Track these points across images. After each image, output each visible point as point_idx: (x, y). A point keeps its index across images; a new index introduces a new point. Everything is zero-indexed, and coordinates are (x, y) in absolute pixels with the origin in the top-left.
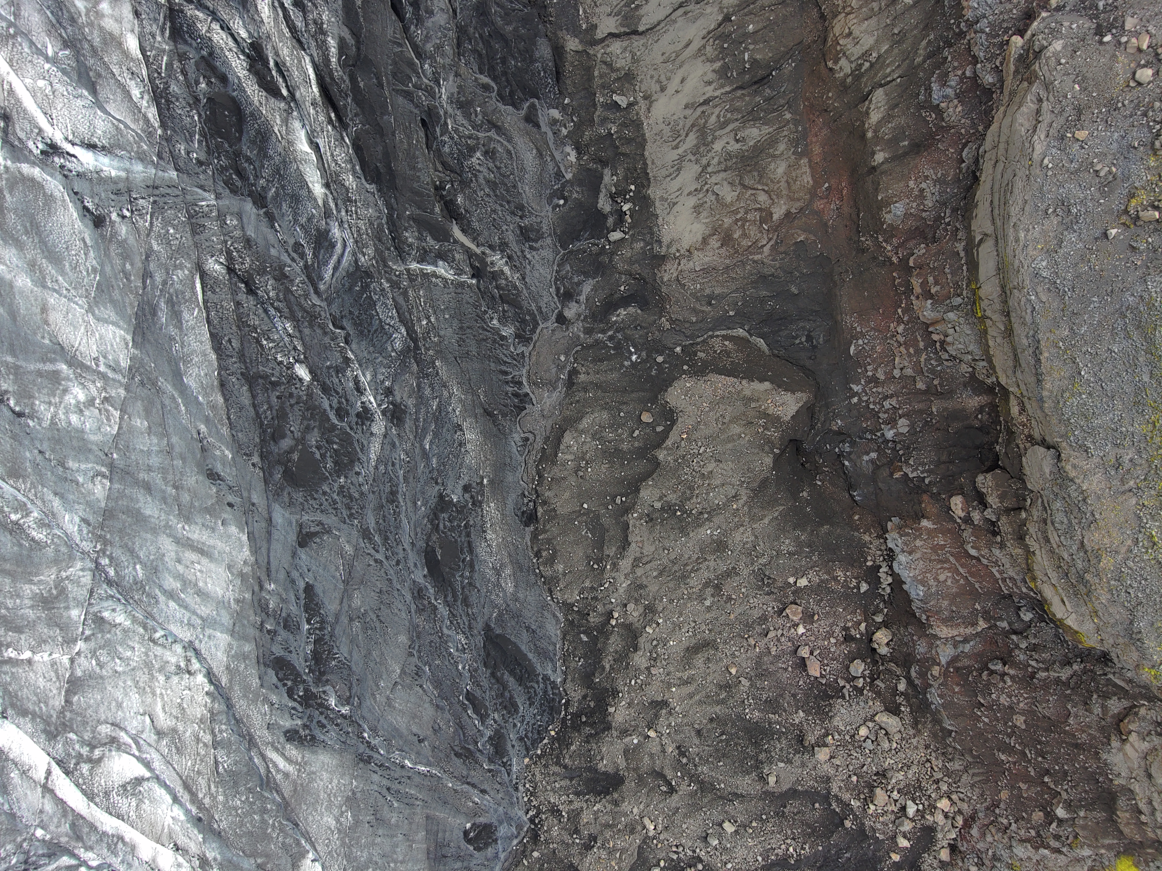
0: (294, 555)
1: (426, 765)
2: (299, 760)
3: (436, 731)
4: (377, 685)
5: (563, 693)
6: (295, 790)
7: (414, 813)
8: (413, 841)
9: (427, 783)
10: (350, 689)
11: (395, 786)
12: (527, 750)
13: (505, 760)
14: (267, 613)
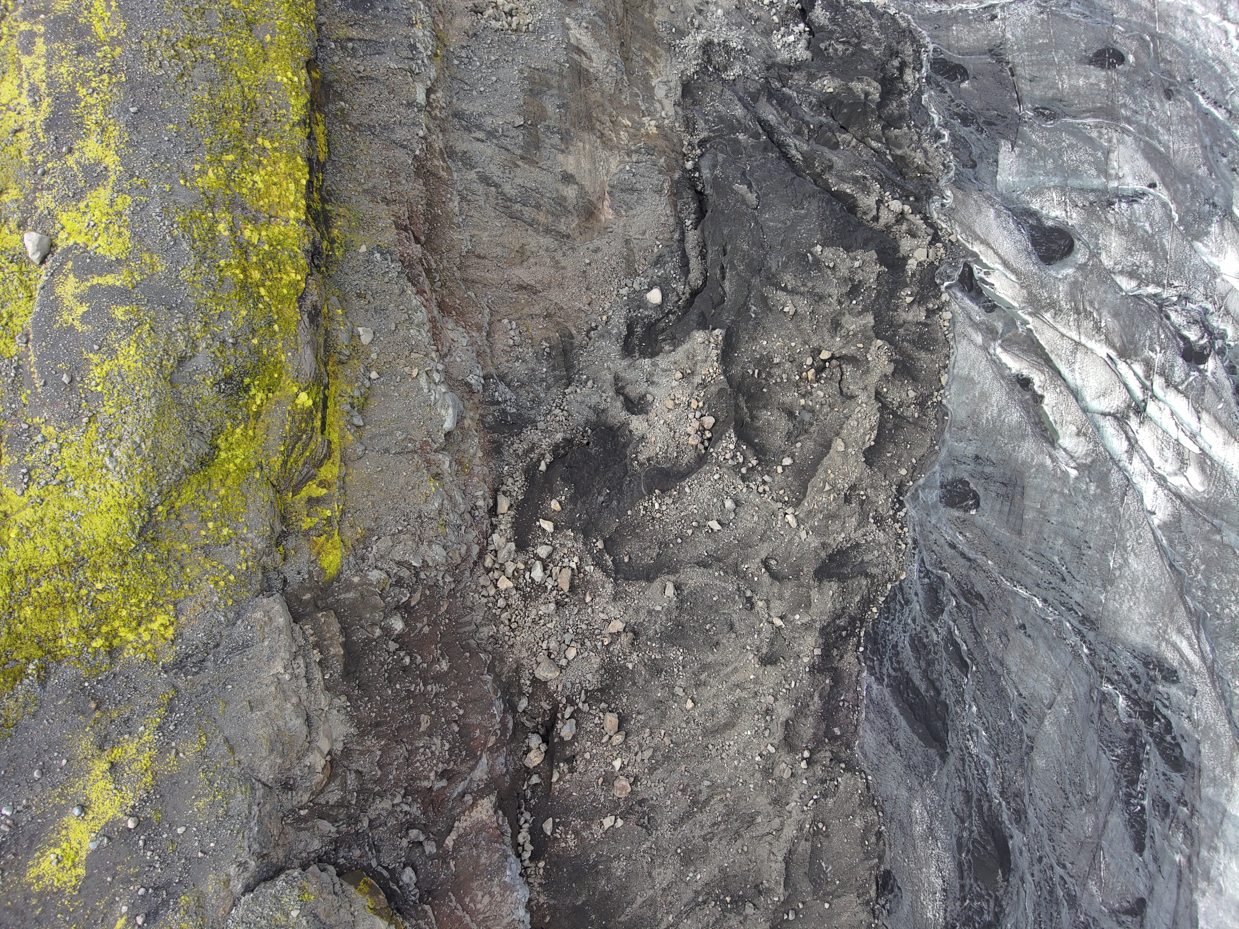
0: (1151, 891)
1: (1017, 594)
2: (1164, 644)
3: (1004, 634)
4: (1071, 710)
5: (861, 659)
6: (1172, 611)
7: (1036, 543)
8: (1039, 511)
9: (1018, 575)
10: (1101, 713)
11: (1055, 580)
12: (901, 588)
13: (926, 580)
14: (1186, 827)
